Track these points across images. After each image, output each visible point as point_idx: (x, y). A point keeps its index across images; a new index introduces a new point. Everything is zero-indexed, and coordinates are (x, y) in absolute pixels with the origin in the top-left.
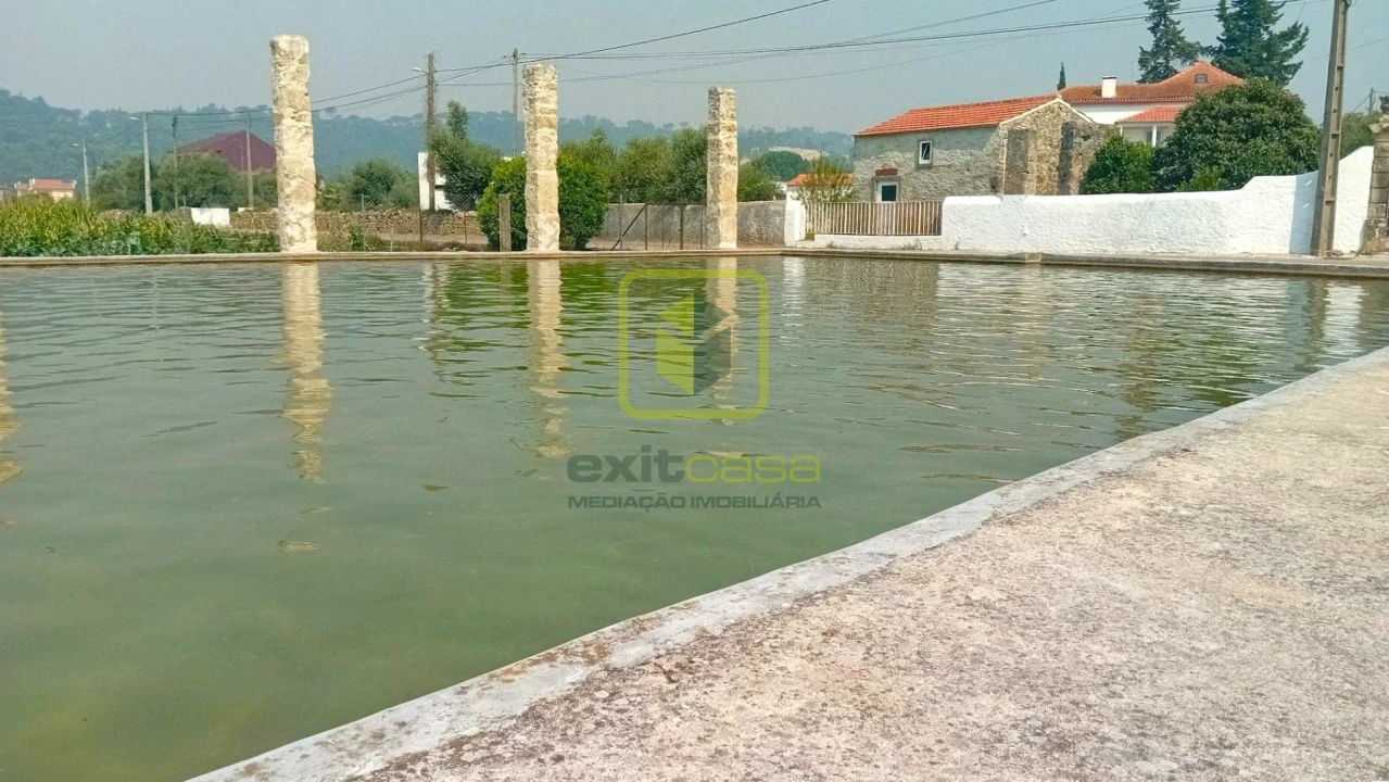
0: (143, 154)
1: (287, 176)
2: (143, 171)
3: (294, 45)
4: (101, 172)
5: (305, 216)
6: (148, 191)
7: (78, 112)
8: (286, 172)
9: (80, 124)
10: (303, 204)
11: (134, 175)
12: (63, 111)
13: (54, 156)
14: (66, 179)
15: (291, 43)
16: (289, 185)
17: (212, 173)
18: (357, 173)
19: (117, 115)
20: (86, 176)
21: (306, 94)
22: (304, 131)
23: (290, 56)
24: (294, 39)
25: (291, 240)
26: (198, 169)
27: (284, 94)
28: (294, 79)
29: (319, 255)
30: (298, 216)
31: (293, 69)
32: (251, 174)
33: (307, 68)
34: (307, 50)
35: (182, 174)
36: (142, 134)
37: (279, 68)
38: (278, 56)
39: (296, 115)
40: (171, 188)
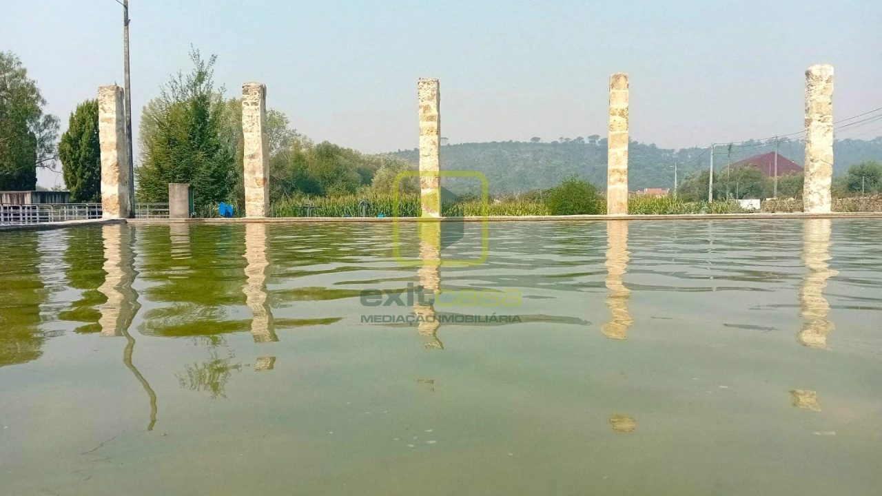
0: (709, 169)
1: (812, 160)
2: (708, 179)
3: (823, 71)
4: (684, 181)
5: (824, 188)
6: (711, 190)
7: (673, 150)
8: (811, 158)
9: (674, 157)
10: (822, 179)
11: (703, 181)
12: (665, 151)
13: (658, 176)
14: (664, 188)
15: (821, 69)
16: (813, 166)
17: (751, 177)
18: (852, 172)
19: (695, 150)
20: (676, 185)
21: (830, 104)
22: (827, 129)
23: (819, 78)
24: (823, 67)
25: (812, 205)
26: (742, 175)
27: (814, 105)
28: (822, 94)
29: (832, 215)
30: (818, 188)
31: (822, 87)
32: (776, 178)
33: (831, 86)
34: (831, 73)
35: (732, 179)
36: (709, 157)
37: (811, 88)
38: (811, 80)
39: (822, 118)
40: (725, 188)
